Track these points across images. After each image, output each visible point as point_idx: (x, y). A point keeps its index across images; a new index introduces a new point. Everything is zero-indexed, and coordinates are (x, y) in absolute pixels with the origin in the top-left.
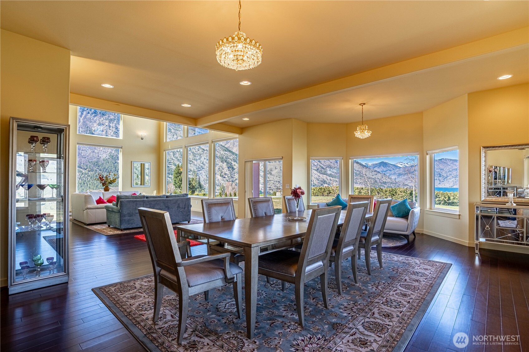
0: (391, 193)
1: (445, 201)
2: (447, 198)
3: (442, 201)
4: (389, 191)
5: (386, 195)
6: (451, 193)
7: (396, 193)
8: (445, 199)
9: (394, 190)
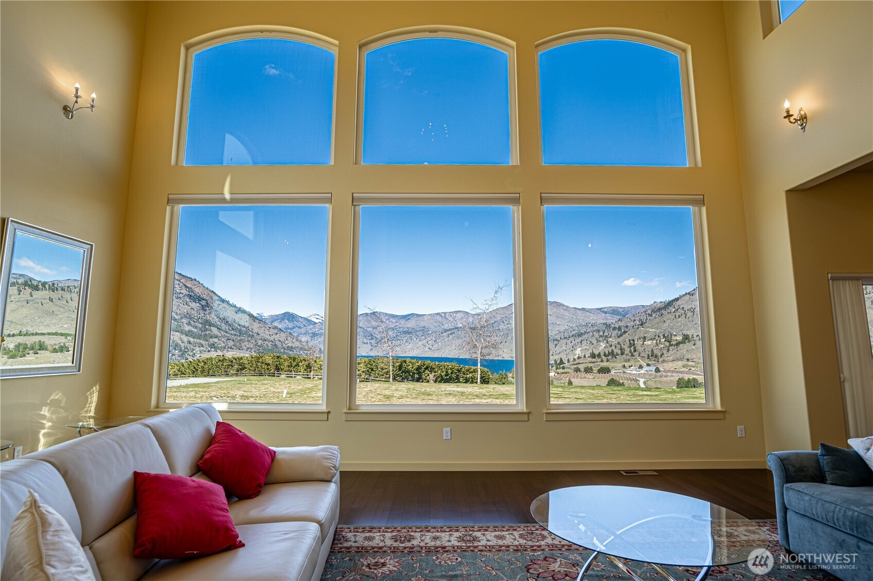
1: (442, 376)
3: (439, 377)
4: (365, 362)
6: (448, 364)
8: (443, 374)
9: (374, 361)
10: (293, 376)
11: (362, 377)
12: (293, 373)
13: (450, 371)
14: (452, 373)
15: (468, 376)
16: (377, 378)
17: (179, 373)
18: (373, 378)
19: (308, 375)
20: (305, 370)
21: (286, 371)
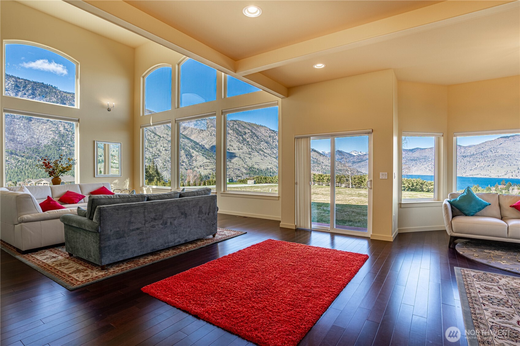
0: (360, 180)
1: (409, 187)
2: (411, 185)
3: (407, 187)
4: (358, 178)
5: (355, 182)
6: (414, 180)
7: (365, 180)
8: (410, 186)
9: (363, 177)
10: (321, 184)
11: (357, 186)
12: (321, 183)
13: (415, 184)
14: (417, 185)
15: (430, 187)
16: (365, 186)
17: (271, 182)
18: (362, 187)
19: (328, 184)
20: (327, 181)
21: (317, 182)
